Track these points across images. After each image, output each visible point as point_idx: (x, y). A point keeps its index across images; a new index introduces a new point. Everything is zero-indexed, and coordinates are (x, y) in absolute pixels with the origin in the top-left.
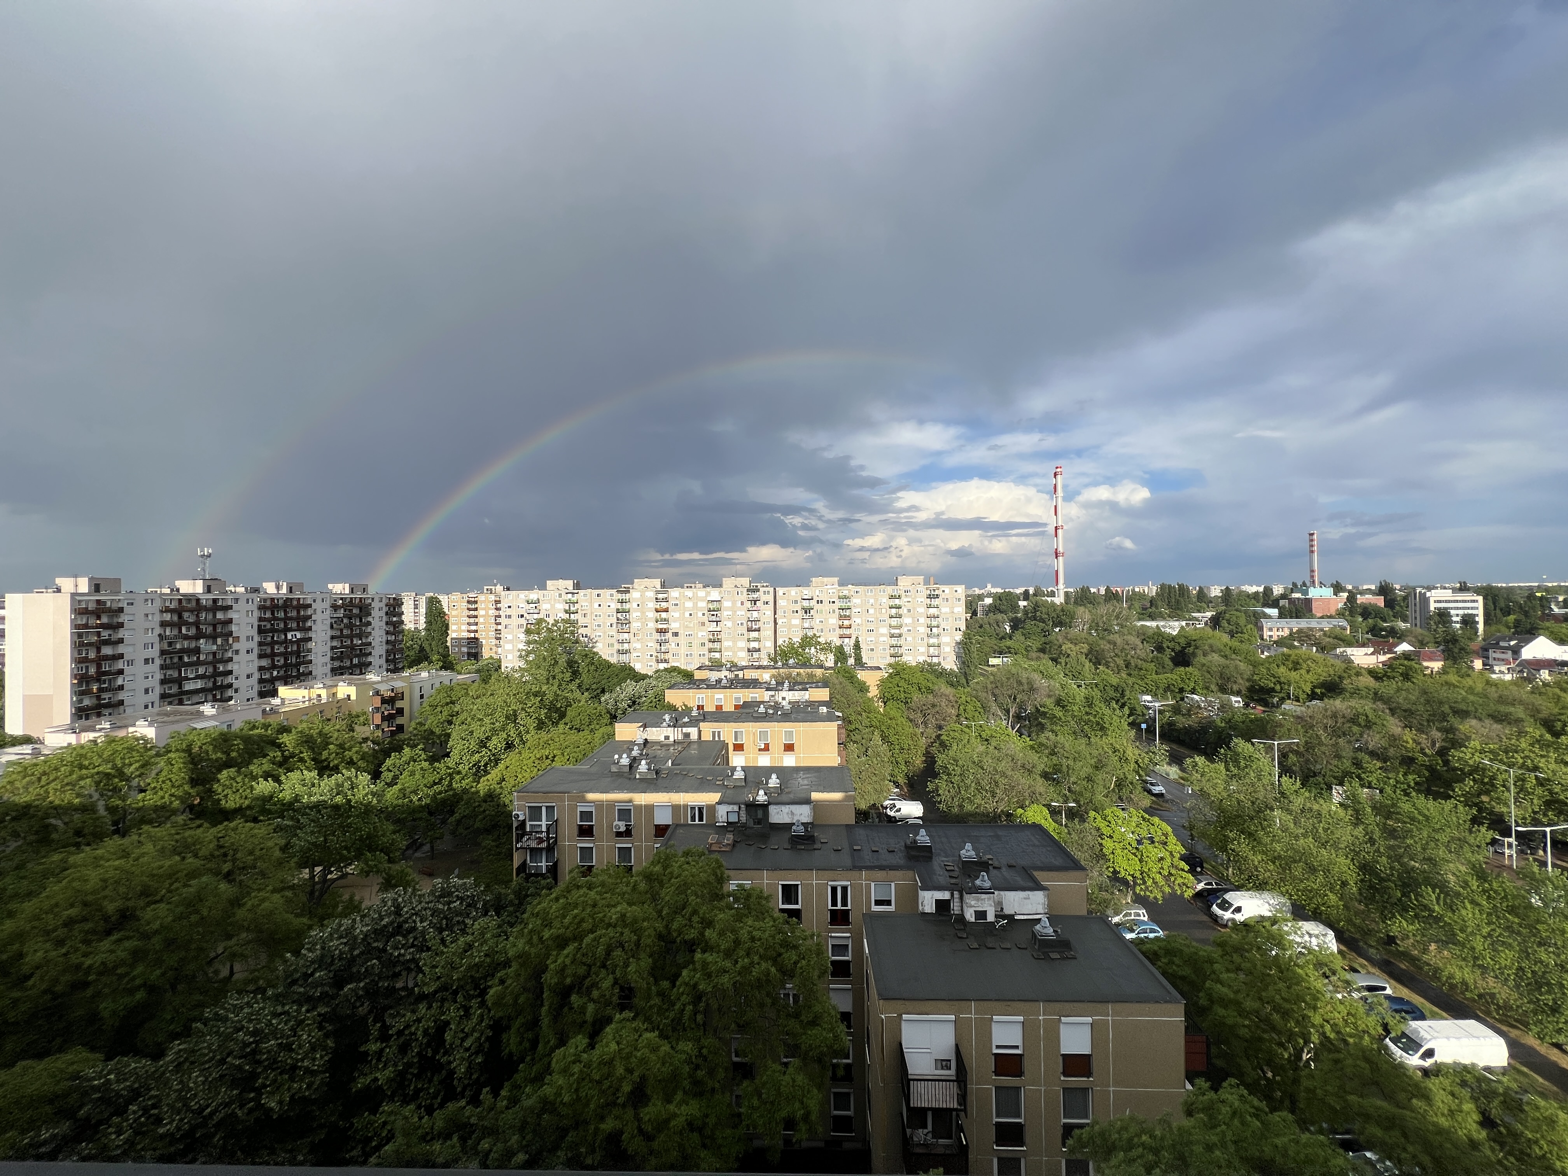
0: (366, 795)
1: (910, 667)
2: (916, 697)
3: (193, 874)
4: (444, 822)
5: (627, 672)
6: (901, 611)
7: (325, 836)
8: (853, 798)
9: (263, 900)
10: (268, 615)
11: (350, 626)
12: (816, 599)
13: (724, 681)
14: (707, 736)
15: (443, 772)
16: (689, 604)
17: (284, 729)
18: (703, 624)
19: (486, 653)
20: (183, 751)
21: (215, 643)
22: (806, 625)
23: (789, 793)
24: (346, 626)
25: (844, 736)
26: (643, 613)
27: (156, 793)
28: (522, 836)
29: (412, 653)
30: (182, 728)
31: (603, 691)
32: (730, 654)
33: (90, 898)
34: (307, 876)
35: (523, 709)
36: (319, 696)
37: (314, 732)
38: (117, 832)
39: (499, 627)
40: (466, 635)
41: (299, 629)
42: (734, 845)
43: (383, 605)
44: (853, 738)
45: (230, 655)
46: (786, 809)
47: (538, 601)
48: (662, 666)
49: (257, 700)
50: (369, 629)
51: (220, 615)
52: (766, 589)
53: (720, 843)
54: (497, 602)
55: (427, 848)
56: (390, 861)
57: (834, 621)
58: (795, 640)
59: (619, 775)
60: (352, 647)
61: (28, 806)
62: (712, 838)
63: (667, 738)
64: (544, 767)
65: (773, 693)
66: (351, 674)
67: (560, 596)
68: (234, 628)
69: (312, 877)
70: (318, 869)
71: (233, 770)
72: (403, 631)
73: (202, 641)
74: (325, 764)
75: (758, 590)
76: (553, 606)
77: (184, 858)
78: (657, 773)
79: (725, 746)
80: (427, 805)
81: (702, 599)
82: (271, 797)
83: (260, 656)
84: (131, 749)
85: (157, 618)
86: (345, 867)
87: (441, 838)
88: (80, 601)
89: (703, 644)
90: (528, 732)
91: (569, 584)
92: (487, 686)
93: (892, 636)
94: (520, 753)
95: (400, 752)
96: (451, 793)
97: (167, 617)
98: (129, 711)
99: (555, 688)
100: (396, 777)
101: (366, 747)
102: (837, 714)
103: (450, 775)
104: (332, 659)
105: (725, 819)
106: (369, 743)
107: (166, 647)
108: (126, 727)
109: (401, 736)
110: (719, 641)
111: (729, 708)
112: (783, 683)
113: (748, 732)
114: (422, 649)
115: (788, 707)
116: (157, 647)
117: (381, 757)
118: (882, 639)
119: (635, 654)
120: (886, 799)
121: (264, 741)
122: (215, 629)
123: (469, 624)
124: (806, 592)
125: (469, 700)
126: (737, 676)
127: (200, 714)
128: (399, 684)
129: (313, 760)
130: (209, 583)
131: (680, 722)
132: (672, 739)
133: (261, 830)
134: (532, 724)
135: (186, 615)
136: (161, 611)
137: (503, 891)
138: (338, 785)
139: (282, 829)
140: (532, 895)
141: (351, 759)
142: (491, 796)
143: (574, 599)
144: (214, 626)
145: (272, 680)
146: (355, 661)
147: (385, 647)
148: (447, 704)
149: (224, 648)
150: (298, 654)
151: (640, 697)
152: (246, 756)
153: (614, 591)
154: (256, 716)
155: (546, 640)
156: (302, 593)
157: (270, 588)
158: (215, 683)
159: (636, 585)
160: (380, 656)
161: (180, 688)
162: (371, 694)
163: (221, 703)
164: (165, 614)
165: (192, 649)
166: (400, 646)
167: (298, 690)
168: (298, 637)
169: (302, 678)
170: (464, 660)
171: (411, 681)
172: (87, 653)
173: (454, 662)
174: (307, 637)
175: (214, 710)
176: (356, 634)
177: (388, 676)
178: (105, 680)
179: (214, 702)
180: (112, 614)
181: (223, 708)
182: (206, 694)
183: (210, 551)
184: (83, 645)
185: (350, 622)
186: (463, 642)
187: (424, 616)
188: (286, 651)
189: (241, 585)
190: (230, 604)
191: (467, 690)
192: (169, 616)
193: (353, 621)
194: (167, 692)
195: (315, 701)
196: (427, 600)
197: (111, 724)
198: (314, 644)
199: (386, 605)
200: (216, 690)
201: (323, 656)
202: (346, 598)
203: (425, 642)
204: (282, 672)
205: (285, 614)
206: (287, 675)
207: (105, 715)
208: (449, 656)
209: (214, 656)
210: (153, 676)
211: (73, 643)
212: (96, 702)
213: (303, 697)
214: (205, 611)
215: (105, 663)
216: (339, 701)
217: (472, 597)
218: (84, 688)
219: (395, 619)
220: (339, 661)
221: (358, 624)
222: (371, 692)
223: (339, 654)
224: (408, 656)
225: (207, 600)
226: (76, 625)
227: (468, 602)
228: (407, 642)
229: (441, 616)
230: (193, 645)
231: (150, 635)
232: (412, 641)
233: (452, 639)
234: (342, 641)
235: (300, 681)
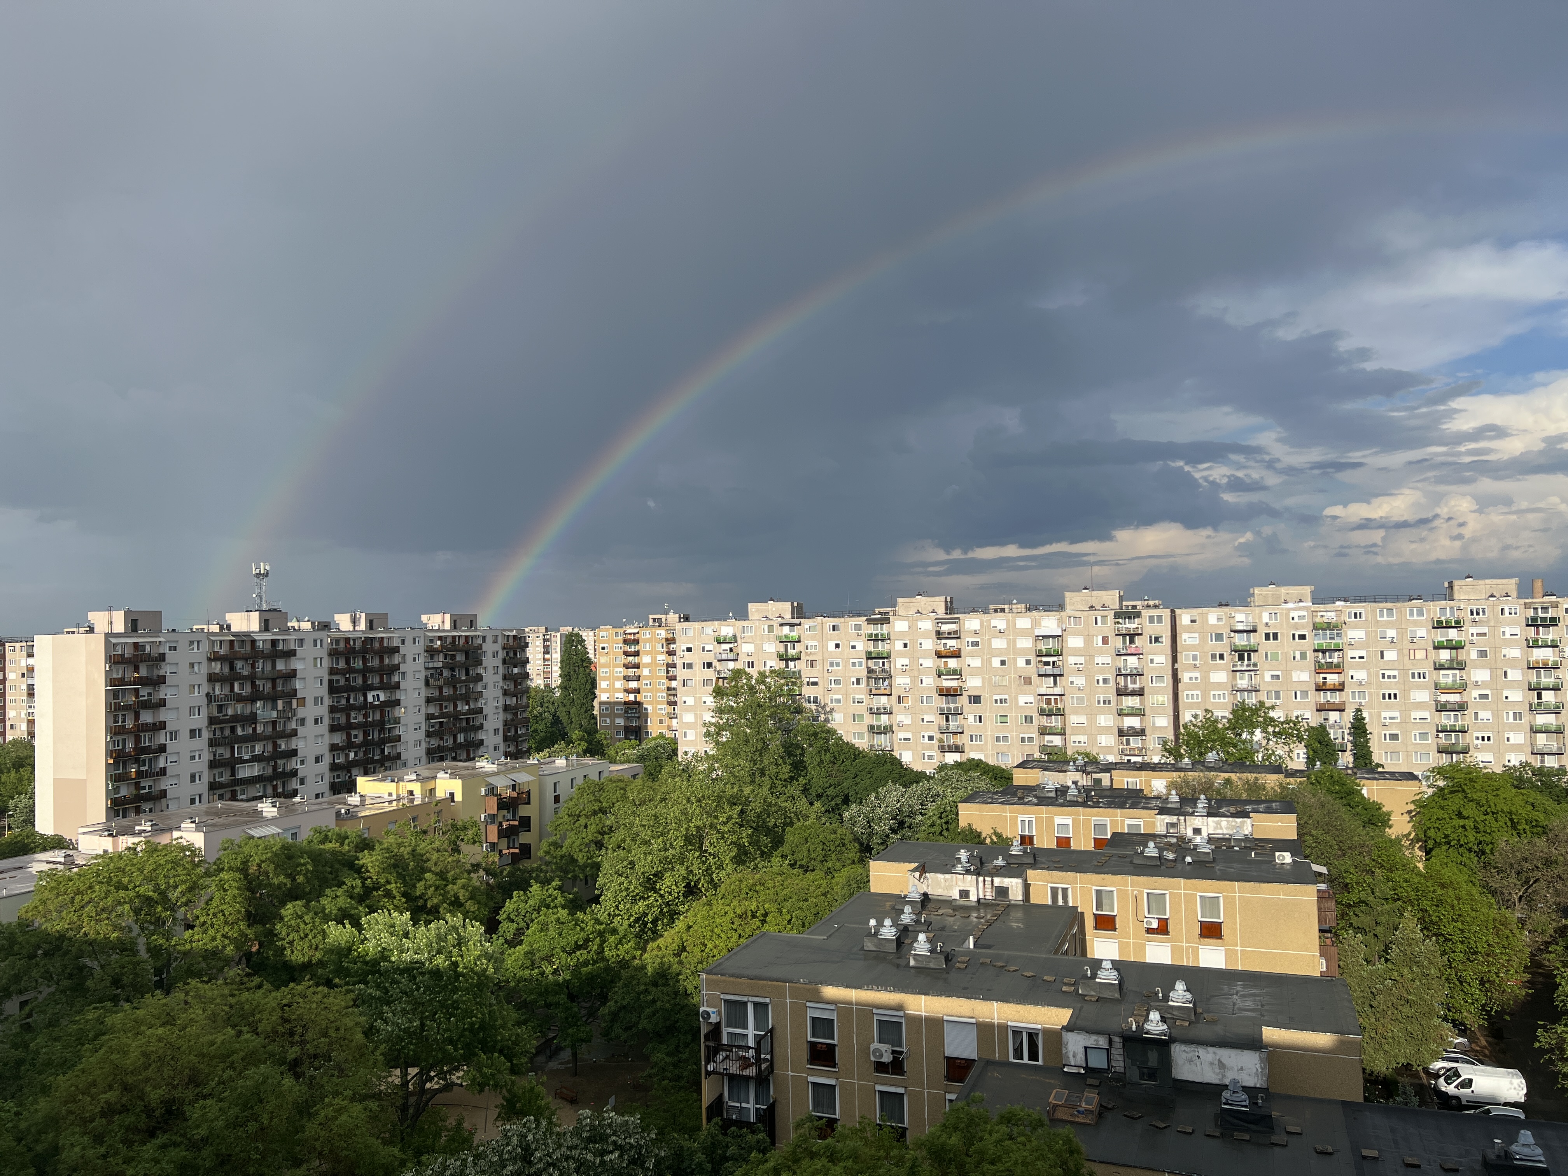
0: (479, 958)
1: (1491, 776)
2: (1504, 841)
3: (251, 1059)
4: (592, 1013)
5: (888, 766)
6: (1462, 655)
7: (422, 1020)
8: (1359, 1048)
9: (340, 1111)
10: (342, 664)
11: (453, 682)
12: (1262, 631)
13: (1072, 792)
14: (1041, 896)
15: (590, 928)
16: (999, 643)
17: (366, 845)
18: (1028, 681)
19: (654, 729)
20: (238, 870)
21: (274, 707)
22: (1243, 682)
23: (1214, 1022)
24: (447, 683)
25: (1332, 916)
26: (914, 659)
27: (205, 932)
28: (716, 1052)
29: (541, 727)
30: (235, 834)
31: (846, 801)
32: (1083, 738)
33: (130, 1079)
34: (397, 1081)
35: (712, 826)
36: (411, 793)
37: (405, 851)
38: (159, 985)
39: (674, 684)
40: (621, 696)
41: (383, 687)
42: (1100, 1115)
43: (498, 647)
44: (1355, 921)
45: (293, 725)
46: (1208, 1055)
47: (734, 640)
48: (951, 758)
49: (328, 797)
50: (479, 688)
51: (280, 665)
52: (1155, 613)
53: (1073, 1107)
54: (670, 641)
55: (566, 1055)
56: (514, 1071)
57: (1304, 676)
58: (1218, 713)
59: (879, 956)
60: (456, 716)
61: (61, 937)
62: (1057, 1096)
63: (964, 894)
64: (748, 931)
65: (1174, 819)
66: (454, 759)
67: (771, 629)
68: (298, 685)
69: (405, 1084)
70: (413, 1071)
71: (299, 903)
72: (528, 690)
73: (259, 704)
74: (421, 903)
75: (1138, 615)
76: (759, 648)
77: (240, 1033)
78: (948, 959)
79: (1077, 917)
80: (567, 983)
81: (1024, 633)
82: (350, 950)
83: (333, 729)
84: (176, 864)
85: (204, 670)
86: (450, 1072)
87: (587, 1040)
88: (115, 645)
89: (1029, 719)
90: (721, 867)
91: (785, 609)
92: (656, 785)
93: (1442, 708)
94: (709, 904)
95: (525, 890)
96: (601, 965)
97: (217, 667)
98: (173, 806)
99: (765, 791)
100: (519, 932)
101: (479, 878)
102: (1316, 868)
103: (601, 934)
104: (429, 735)
105: (1080, 1059)
106: (482, 873)
107: (215, 713)
108: (170, 830)
109: (526, 864)
110: (1060, 713)
111: (1083, 843)
112: (1194, 801)
113: (1123, 894)
114: (556, 721)
115: (1206, 849)
116: (204, 712)
117: (499, 897)
118: (1417, 714)
119: (901, 735)
120: (1436, 1057)
121: (339, 862)
122: (274, 687)
123: (627, 679)
124: (1241, 617)
125: (629, 808)
126: (1098, 781)
127: (257, 816)
128: (522, 778)
129: (404, 895)
130: (267, 616)
131: (989, 866)
132: (973, 897)
133: (338, 1000)
134: (728, 855)
135: (239, 664)
136: (210, 660)
137: (686, 1144)
138: (440, 938)
139: (364, 1002)
140: (732, 1158)
141: (456, 896)
142: (663, 977)
143: (794, 635)
144: (274, 681)
145: (348, 767)
146: (460, 738)
147: (502, 716)
148: (595, 813)
149: (288, 714)
150: (381, 725)
151: (912, 814)
152: (316, 883)
153: (861, 620)
154: (327, 821)
155: (748, 707)
156: (387, 629)
157: (343, 622)
158: (275, 768)
159: (900, 609)
160: (496, 731)
161: (233, 774)
162: (483, 793)
163: (282, 800)
164: (213, 663)
165: (247, 716)
166: (525, 715)
167: (382, 783)
168: (382, 698)
169: (387, 764)
170: (620, 740)
171: (541, 773)
172: (124, 721)
173: (605, 742)
174: (393, 699)
175: (275, 809)
176: (461, 695)
177: (507, 763)
178: (144, 761)
179: (274, 797)
180: (151, 663)
181: (286, 807)
182: (264, 786)
183: (267, 568)
184: (119, 709)
185: (453, 676)
186: (618, 710)
187: (559, 664)
188: (366, 722)
189: (306, 619)
190: (293, 647)
191: (625, 790)
192: (219, 666)
193: (457, 674)
194: (217, 780)
195: (406, 801)
196: (564, 639)
197: (152, 826)
198: (403, 710)
199: (504, 648)
200: (276, 780)
201: (416, 729)
202: (446, 637)
203: (561, 708)
204: (361, 754)
205: (364, 663)
206: (367, 759)
207: (145, 811)
208: (596, 731)
209: (274, 728)
210: (200, 755)
211: (108, 705)
212: (134, 792)
213: (390, 794)
214: (262, 658)
215: (145, 736)
216: (438, 802)
217: (630, 634)
218: (121, 771)
219: (516, 670)
220: (438, 739)
221: (463, 678)
222: (483, 790)
223: (437, 727)
224: (535, 731)
225: (264, 641)
226: (111, 679)
227: (625, 641)
228: (534, 708)
229: (585, 665)
230: (248, 711)
231: (196, 694)
232: (542, 707)
233: (601, 703)
234: (441, 705)
235: (386, 769)
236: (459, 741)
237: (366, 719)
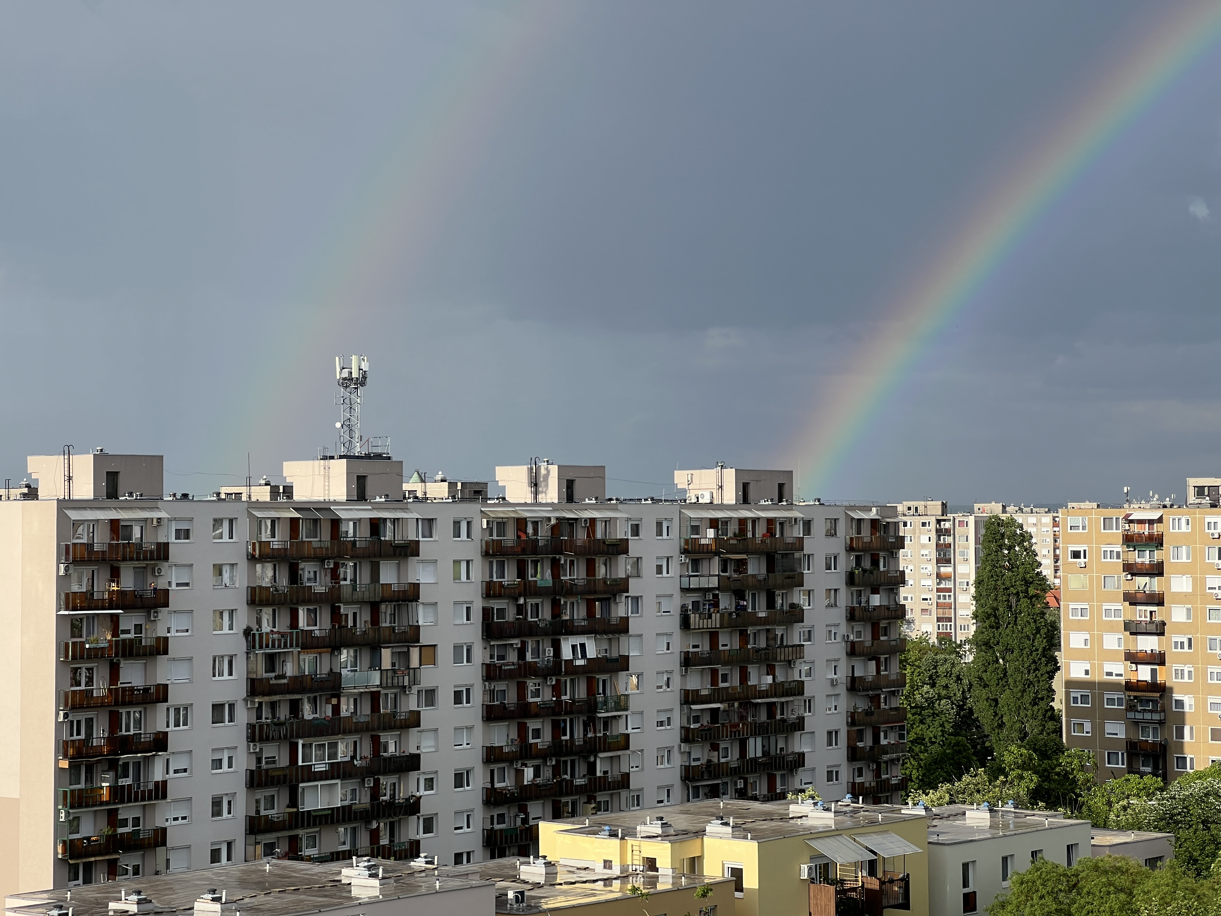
10: (510, 577)
11: (740, 623)
19: (1200, 751)
21: (375, 664)
24: (728, 622)
29: (932, 731)
36: (651, 864)
40: (1118, 670)
41: (592, 627)
43: (837, 546)
45: (412, 703)
49: (482, 862)
50: (795, 636)
51: (389, 575)
60: (746, 698)
66: (742, 794)
68: (422, 617)
72: (902, 644)
73: (345, 655)
83: (491, 715)
85: (241, 580)
88: (76, 524)
97: (265, 576)
98: (178, 862)
104: (687, 737)
107: (261, 672)
108: (173, 912)
114: (966, 719)
116: (240, 668)
122: (375, 620)
123: (1132, 629)
127: (340, 894)
128: (891, 847)
130: (363, 468)
135: (307, 570)
136: (252, 559)
144: (375, 607)
145: (521, 799)
146: (755, 748)
147: (844, 703)
149: (401, 679)
150: (588, 710)
156: (601, 502)
157: (514, 485)
158: (375, 792)
160: (832, 736)
161: (293, 802)
162: (805, 876)
163: (391, 862)
164: (259, 567)
165: (322, 681)
166: (895, 703)
167: (591, 839)
168: (591, 653)
169: (601, 797)
170: (1114, 774)
171: (934, 839)
172: (90, 681)
173: (1081, 777)
174: (615, 655)
175: (376, 882)
176: (757, 651)
177: (855, 811)
178: (126, 765)
179: (373, 856)
180: (143, 564)
181: (398, 879)
182: (354, 830)
183: (365, 366)
184: (82, 657)
185: (740, 609)
186: (1111, 701)
187: (972, 590)
188: (559, 702)
189: (439, 477)
190: (412, 537)
191: (1130, 894)
192: (270, 573)
193: (747, 603)
194: (263, 813)
195: (639, 882)
196: (983, 531)
197: (139, 902)
198: (634, 679)
199: (850, 549)
200: (377, 818)
201: (661, 723)
202: (726, 522)
203: (977, 691)
204: (547, 773)
205: (556, 575)
206: (560, 783)
207: (126, 872)
208: (1060, 749)
209: (375, 708)
210: (230, 759)
211: (62, 648)
212: (106, 830)
213: (607, 864)
214: (352, 558)
215: (128, 713)
216: (708, 890)
217: (1141, 522)
218: (82, 786)
219: (876, 600)
220: (708, 747)
221: (762, 615)
222: (805, 868)
223: (706, 720)
224: (919, 740)
225: (357, 522)
226: (67, 595)
227: (1129, 540)
228: (915, 688)
229: (1032, 591)
230: (324, 669)
231: (226, 630)
232: (933, 685)
233: (1070, 684)
234: (714, 672)
235: (598, 809)
236: (751, 754)
237: (559, 696)
